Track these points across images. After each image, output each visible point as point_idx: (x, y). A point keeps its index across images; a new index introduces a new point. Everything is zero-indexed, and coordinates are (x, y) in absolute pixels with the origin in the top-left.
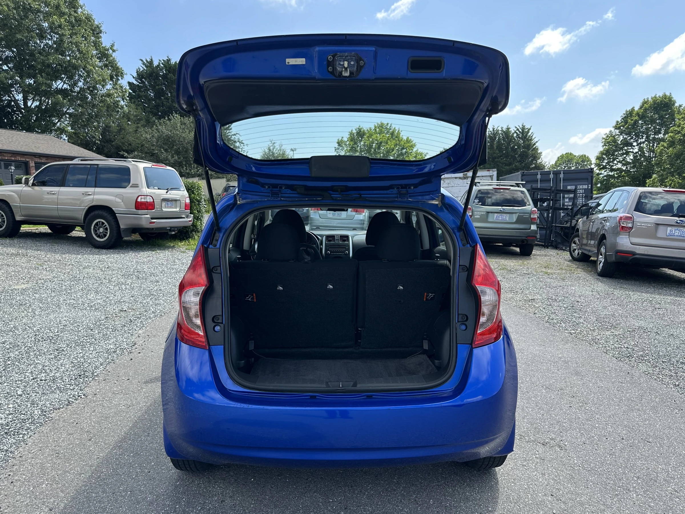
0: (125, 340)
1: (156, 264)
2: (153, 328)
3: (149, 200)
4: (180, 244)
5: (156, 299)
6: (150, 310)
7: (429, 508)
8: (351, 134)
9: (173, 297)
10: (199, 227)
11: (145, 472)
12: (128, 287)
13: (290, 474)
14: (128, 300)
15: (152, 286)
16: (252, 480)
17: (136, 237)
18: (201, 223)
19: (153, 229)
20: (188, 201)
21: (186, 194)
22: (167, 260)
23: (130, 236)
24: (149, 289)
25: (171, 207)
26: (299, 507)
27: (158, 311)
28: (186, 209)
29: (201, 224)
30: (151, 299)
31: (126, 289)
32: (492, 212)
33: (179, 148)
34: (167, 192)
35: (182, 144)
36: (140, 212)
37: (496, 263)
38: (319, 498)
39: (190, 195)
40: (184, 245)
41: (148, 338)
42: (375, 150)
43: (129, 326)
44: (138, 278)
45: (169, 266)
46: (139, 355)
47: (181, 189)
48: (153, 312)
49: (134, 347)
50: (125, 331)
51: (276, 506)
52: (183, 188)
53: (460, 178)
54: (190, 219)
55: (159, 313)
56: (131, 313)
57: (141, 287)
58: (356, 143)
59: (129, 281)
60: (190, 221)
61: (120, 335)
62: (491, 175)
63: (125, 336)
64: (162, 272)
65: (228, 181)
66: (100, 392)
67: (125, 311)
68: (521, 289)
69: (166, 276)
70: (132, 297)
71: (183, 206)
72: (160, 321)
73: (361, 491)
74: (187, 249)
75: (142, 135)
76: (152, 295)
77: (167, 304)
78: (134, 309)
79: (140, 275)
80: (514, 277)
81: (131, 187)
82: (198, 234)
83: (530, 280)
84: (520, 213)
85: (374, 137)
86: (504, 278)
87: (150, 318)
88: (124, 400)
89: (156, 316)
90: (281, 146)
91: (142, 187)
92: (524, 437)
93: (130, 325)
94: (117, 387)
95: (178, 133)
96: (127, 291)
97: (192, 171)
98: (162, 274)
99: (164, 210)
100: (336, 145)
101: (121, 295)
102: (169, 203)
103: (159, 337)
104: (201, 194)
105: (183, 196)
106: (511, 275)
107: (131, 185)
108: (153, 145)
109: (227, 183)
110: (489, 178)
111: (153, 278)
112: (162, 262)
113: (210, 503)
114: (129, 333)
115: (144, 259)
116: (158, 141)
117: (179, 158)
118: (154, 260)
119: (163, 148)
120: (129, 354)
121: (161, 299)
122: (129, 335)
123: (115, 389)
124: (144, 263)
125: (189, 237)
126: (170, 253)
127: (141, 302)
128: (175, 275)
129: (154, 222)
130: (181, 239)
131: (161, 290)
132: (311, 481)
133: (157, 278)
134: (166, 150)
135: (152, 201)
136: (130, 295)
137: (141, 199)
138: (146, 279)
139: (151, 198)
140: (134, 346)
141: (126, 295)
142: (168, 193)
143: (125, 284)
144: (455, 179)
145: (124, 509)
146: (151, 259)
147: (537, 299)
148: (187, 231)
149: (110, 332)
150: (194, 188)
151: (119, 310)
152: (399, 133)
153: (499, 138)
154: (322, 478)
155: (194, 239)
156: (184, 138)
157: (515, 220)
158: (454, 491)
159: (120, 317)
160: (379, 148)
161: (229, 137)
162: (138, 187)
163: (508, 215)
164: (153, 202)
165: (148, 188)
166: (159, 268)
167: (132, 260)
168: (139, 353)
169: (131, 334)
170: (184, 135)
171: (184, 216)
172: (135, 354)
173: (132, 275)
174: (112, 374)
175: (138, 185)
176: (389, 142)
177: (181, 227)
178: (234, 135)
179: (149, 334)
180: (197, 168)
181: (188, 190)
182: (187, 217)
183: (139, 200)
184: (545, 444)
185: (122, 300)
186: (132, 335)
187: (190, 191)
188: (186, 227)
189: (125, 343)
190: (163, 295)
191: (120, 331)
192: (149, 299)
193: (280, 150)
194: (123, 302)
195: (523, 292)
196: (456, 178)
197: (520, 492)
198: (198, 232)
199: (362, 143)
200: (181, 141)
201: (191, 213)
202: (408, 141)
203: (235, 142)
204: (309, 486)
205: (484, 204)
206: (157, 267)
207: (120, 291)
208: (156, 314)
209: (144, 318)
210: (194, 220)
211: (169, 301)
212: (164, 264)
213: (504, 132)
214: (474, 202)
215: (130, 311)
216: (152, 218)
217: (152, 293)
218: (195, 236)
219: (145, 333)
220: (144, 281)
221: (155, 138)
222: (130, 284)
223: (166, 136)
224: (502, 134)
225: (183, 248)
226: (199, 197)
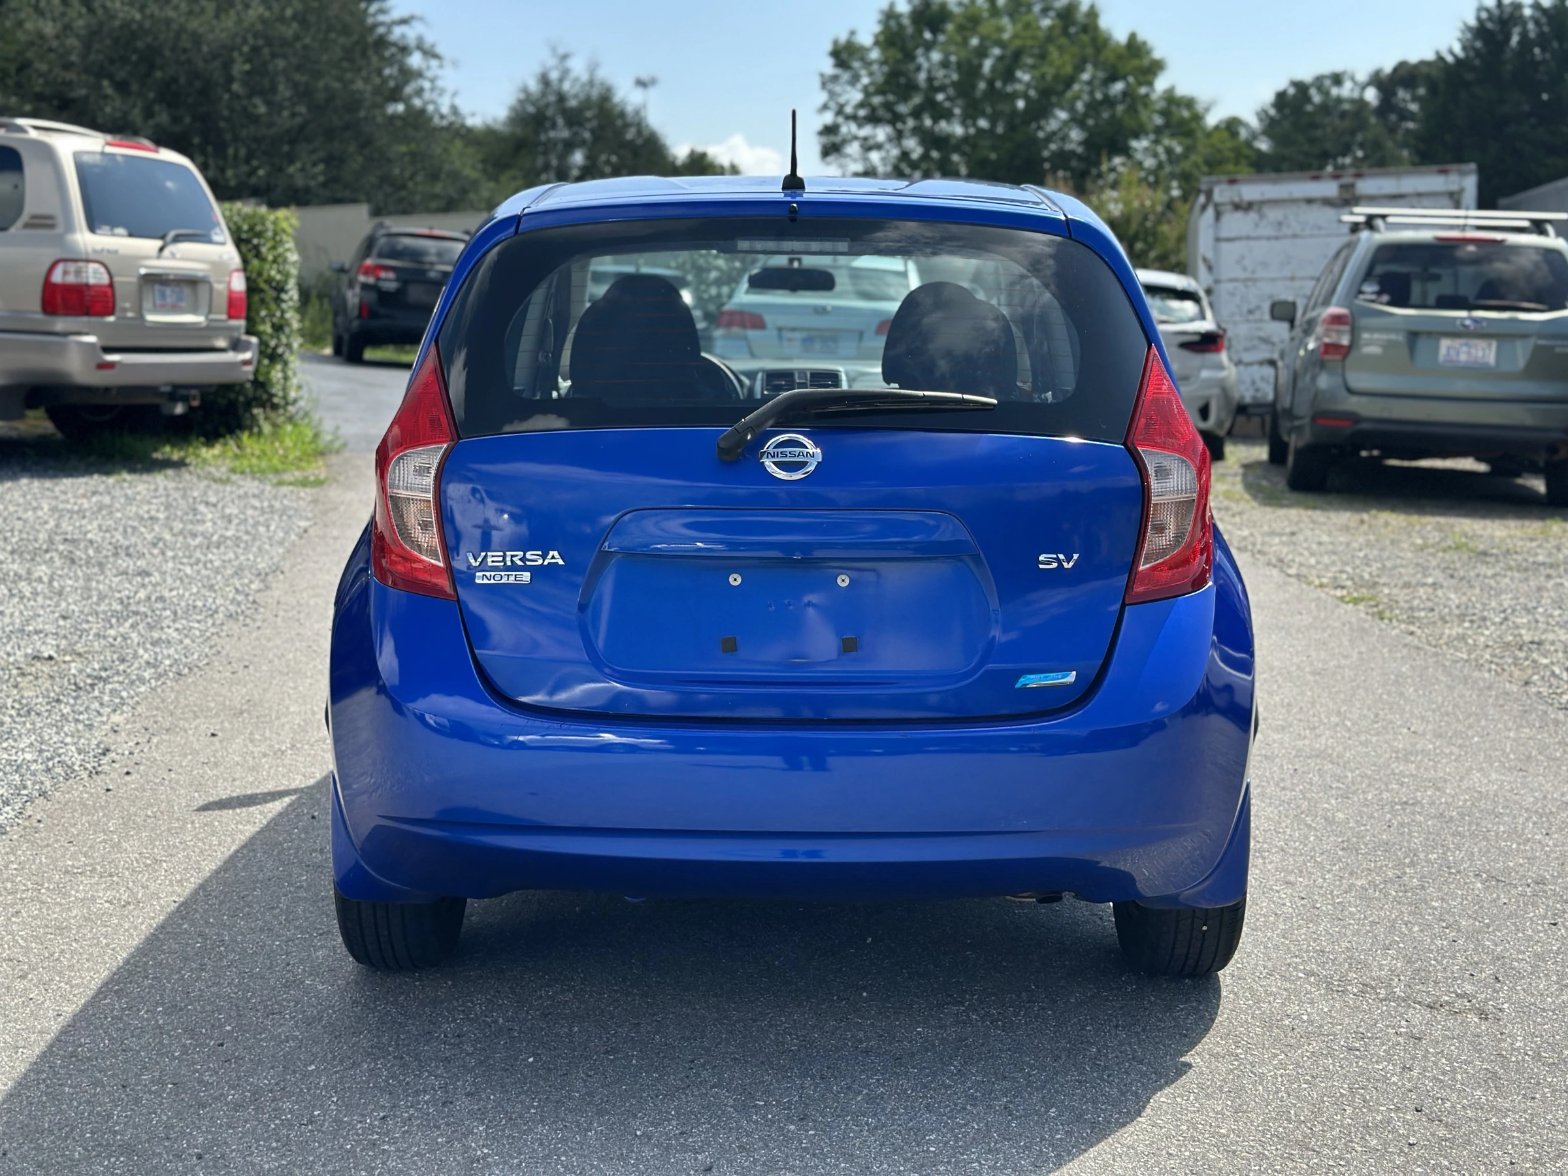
0: (68, 740)
1: (130, 518)
2: (157, 709)
3: (94, 275)
4: (205, 452)
5: (151, 627)
6: (136, 656)
7: (1043, 1124)
8: (890, 16)
9: (210, 621)
10: (276, 390)
11: (208, 1045)
12: (40, 587)
13: (641, 1051)
14: (51, 628)
15: (127, 585)
16: (531, 1060)
17: (37, 423)
18: (284, 371)
19: (107, 390)
20: (238, 284)
21: (229, 253)
22: (168, 507)
23: (21, 417)
24: (118, 595)
25: (175, 309)
26: (669, 1113)
27: (167, 662)
28: (231, 317)
29: (286, 378)
30: (132, 626)
31: (35, 594)
32: (1429, 334)
33: (175, 80)
34: (161, 249)
35: (189, 61)
36: (61, 324)
37: (1439, 528)
38: (727, 1097)
39: (245, 261)
40: (222, 455)
41: (147, 737)
42: (991, 83)
43: (72, 701)
44: (73, 561)
45: (178, 526)
46: (128, 778)
47: (216, 238)
48: (148, 663)
49: (105, 760)
50: (63, 715)
51: (600, 1113)
52: (223, 234)
53: (1327, 202)
54: (247, 355)
55: (171, 666)
56: (73, 665)
57: (89, 589)
58: (910, 57)
59: (42, 570)
60: (246, 363)
61: (51, 725)
62: (1454, 187)
63: (66, 729)
64: (155, 545)
65: (377, 212)
66: (23, 869)
67: (51, 658)
68: (1504, 611)
69: (174, 558)
70: (64, 618)
71: (222, 303)
72: (177, 688)
73: (849, 1088)
74: (233, 470)
75: (20, 24)
76: (136, 613)
77: (193, 641)
78: (80, 655)
79: (78, 553)
80: (1490, 573)
81: (27, 226)
82: (272, 415)
83: (1550, 584)
84: (1541, 336)
85: (986, 28)
86: (1452, 576)
87: (142, 681)
88: (106, 890)
89: (160, 676)
90: (593, 67)
91: (70, 228)
92: (1372, 988)
93: (76, 698)
94: (73, 857)
95: (172, 14)
96: (40, 599)
97: (230, 173)
98: (156, 551)
99: (151, 318)
100: (828, 66)
101: (21, 613)
102: (168, 291)
103: (186, 731)
104: (285, 261)
105: (218, 266)
106: (1482, 569)
107: (25, 217)
108: (68, 66)
109: (377, 220)
110: (1446, 201)
111: (123, 563)
112: (148, 512)
113: (412, 1106)
114: (77, 721)
115: (79, 502)
116: (87, 48)
117: (175, 120)
118: (117, 505)
119: (111, 77)
120: (94, 776)
121: (169, 627)
122: (81, 727)
123: (70, 863)
124: (81, 513)
125: (241, 427)
126: (171, 485)
127: (98, 635)
128: (206, 555)
129: (111, 365)
130: (211, 437)
131: (161, 599)
132: (703, 1065)
133: (141, 563)
134: (122, 87)
135: (105, 280)
136: (53, 612)
137: (65, 273)
138: (101, 565)
139: (102, 270)
140: (104, 754)
141: (42, 612)
142: (166, 252)
143: (29, 580)
144: (1304, 207)
145: (165, 1118)
146: (107, 500)
147: (1553, 643)
148: (232, 404)
149: (11, 716)
150: (259, 235)
151: (26, 655)
152: (1093, 14)
153: (1524, 35)
154: (735, 1059)
155: (260, 433)
156: (197, 39)
157: (1521, 362)
158: (1123, 1094)
159: (37, 678)
160: (1009, 77)
161: (381, 30)
162: (52, 226)
163: (1494, 344)
164: (111, 285)
165: (92, 228)
166: (143, 530)
167: (35, 504)
168: (128, 773)
169: (85, 725)
170: (194, 24)
171: (221, 343)
172: (114, 775)
173: (47, 551)
174: (47, 826)
175: (50, 217)
176: (1054, 53)
177: (210, 386)
178: (404, 21)
179: (149, 723)
180: (247, 161)
181: (239, 242)
182: (236, 346)
183: (57, 277)
184: (1437, 1006)
185: (31, 628)
186: (90, 727)
187: (244, 248)
188: (227, 388)
189: (73, 748)
190: (175, 613)
191: (46, 714)
192: (127, 625)
193: (591, 83)
194: (37, 632)
195: (1506, 619)
196: (1310, 201)
197: (1323, 1102)
198: (275, 407)
199: (936, 56)
200: (185, 51)
201: (249, 332)
202: (1135, 48)
203: (405, 50)
204: (698, 1075)
205: (1401, 300)
206: (134, 528)
207: (16, 600)
208: (160, 670)
209: (121, 679)
210: (259, 362)
211: (197, 633)
212: (157, 519)
213: (1544, 11)
214: (1361, 292)
215: (68, 658)
216: (108, 350)
217: (133, 608)
218: (262, 422)
219: (135, 722)
220: (96, 570)
221: (77, 36)
222: (45, 579)
223: (122, 27)
224: (1537, 23)
225: (218, 468)
226: (279, 272)
